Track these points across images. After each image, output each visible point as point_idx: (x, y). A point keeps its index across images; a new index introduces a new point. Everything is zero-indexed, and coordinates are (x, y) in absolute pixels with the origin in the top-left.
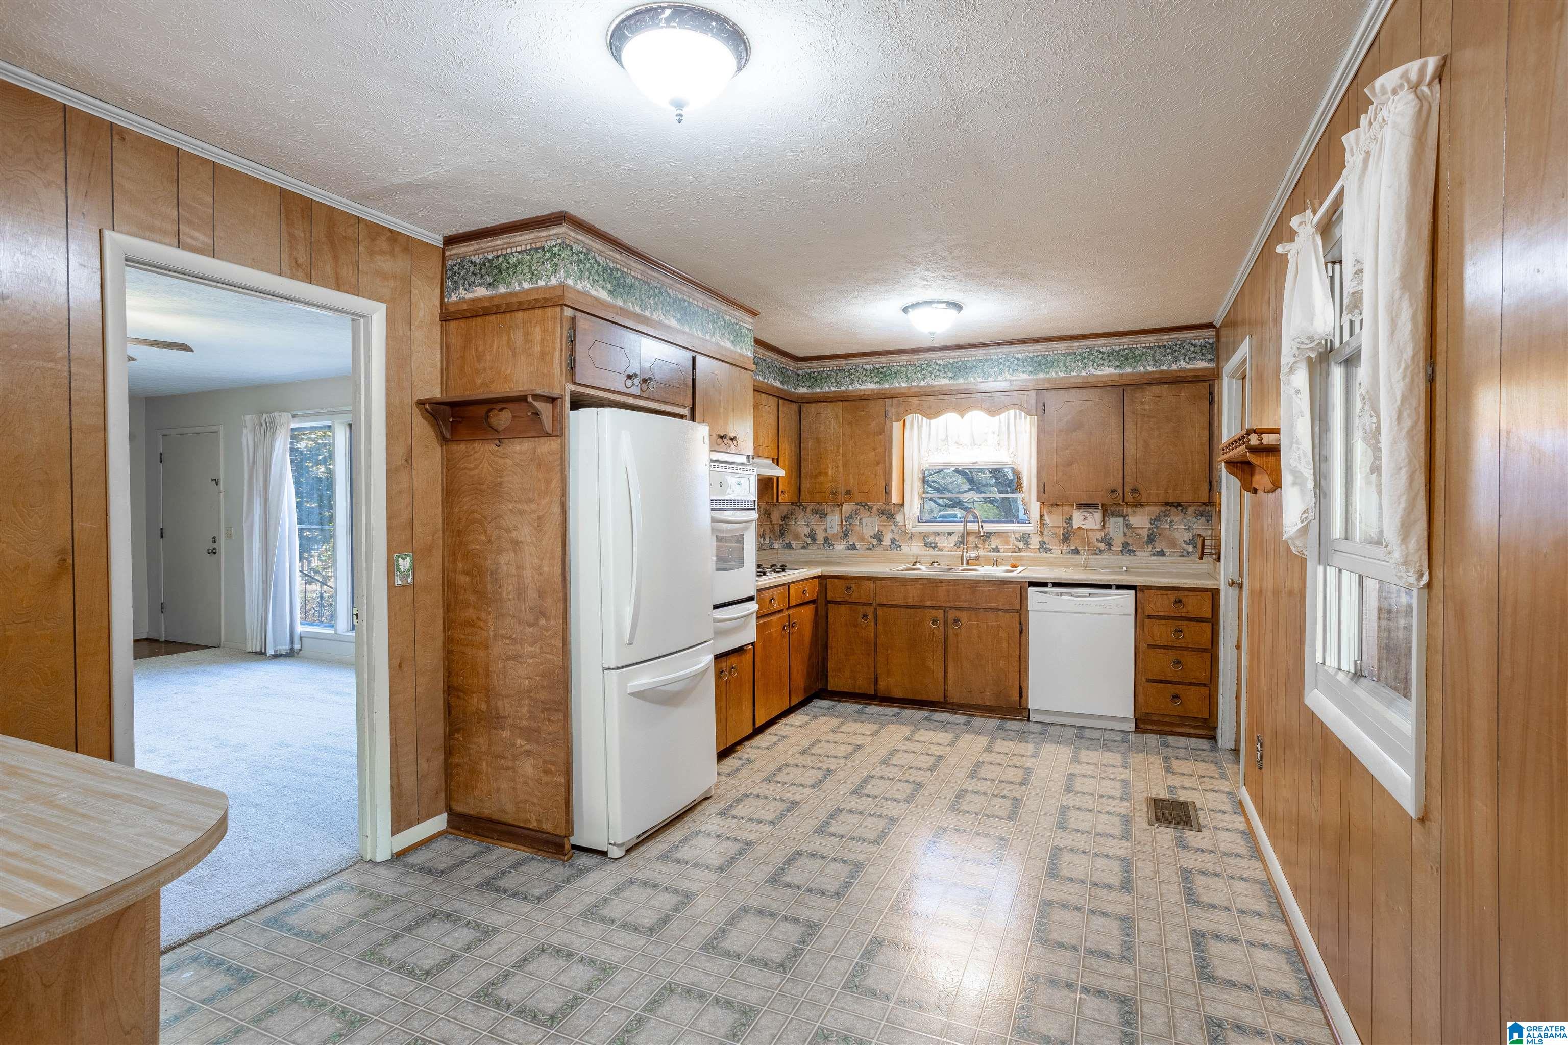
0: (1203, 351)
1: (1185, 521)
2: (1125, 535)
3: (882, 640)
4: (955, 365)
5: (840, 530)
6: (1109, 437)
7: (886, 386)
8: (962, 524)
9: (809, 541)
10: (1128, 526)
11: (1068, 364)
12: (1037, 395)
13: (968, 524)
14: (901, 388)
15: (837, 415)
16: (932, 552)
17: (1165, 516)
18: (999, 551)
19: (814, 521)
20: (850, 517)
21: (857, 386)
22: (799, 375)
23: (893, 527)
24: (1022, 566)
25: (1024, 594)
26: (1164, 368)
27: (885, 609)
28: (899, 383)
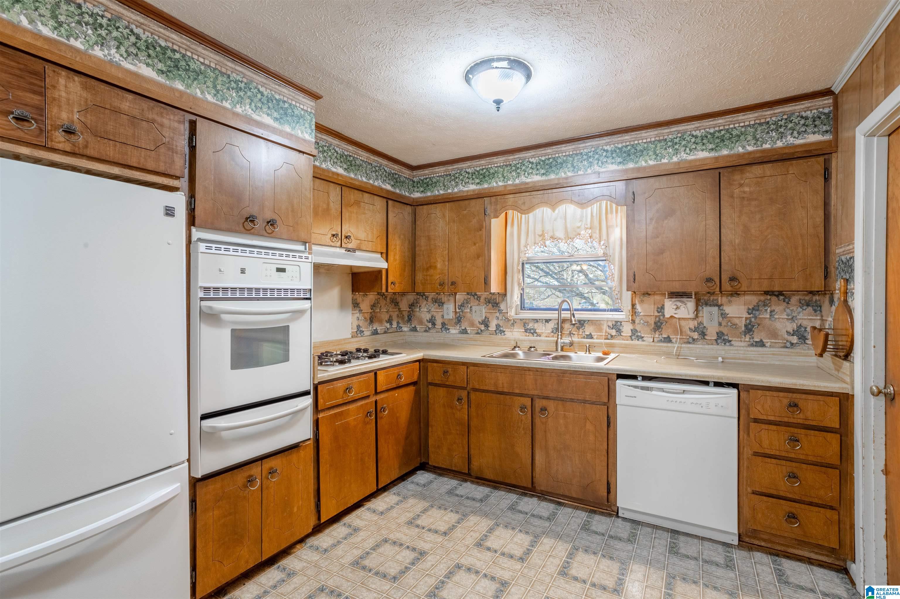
0: (816, 123)
1: (788, 311)
2: (720, 324)
3: (474, 423)
4: (547, 162)
5: (454, 317)
6: (704, 223)
7: (486, 186)
8: (557, 312)
9: (430, 325)
10: (724, 315)
11: (658, 152)
12: (627, 185)
13: (562, 312)
14: (499, 186)
15: (444, 215)
16: (531, 338)
17: (765, 305)
18: (592, 338)
19: (434, 308)
20: (462, 306)
21: (461, 188)
22: (414, 182)
23: (498, 314)
24: (614, 352)
25: (611, 386)
26: (767, 146)
27: (477, 393)
28: (497, 183)
